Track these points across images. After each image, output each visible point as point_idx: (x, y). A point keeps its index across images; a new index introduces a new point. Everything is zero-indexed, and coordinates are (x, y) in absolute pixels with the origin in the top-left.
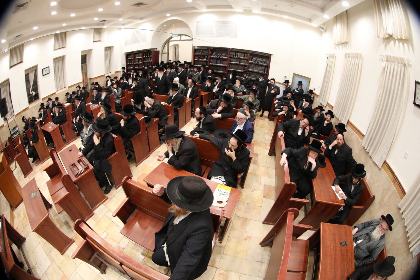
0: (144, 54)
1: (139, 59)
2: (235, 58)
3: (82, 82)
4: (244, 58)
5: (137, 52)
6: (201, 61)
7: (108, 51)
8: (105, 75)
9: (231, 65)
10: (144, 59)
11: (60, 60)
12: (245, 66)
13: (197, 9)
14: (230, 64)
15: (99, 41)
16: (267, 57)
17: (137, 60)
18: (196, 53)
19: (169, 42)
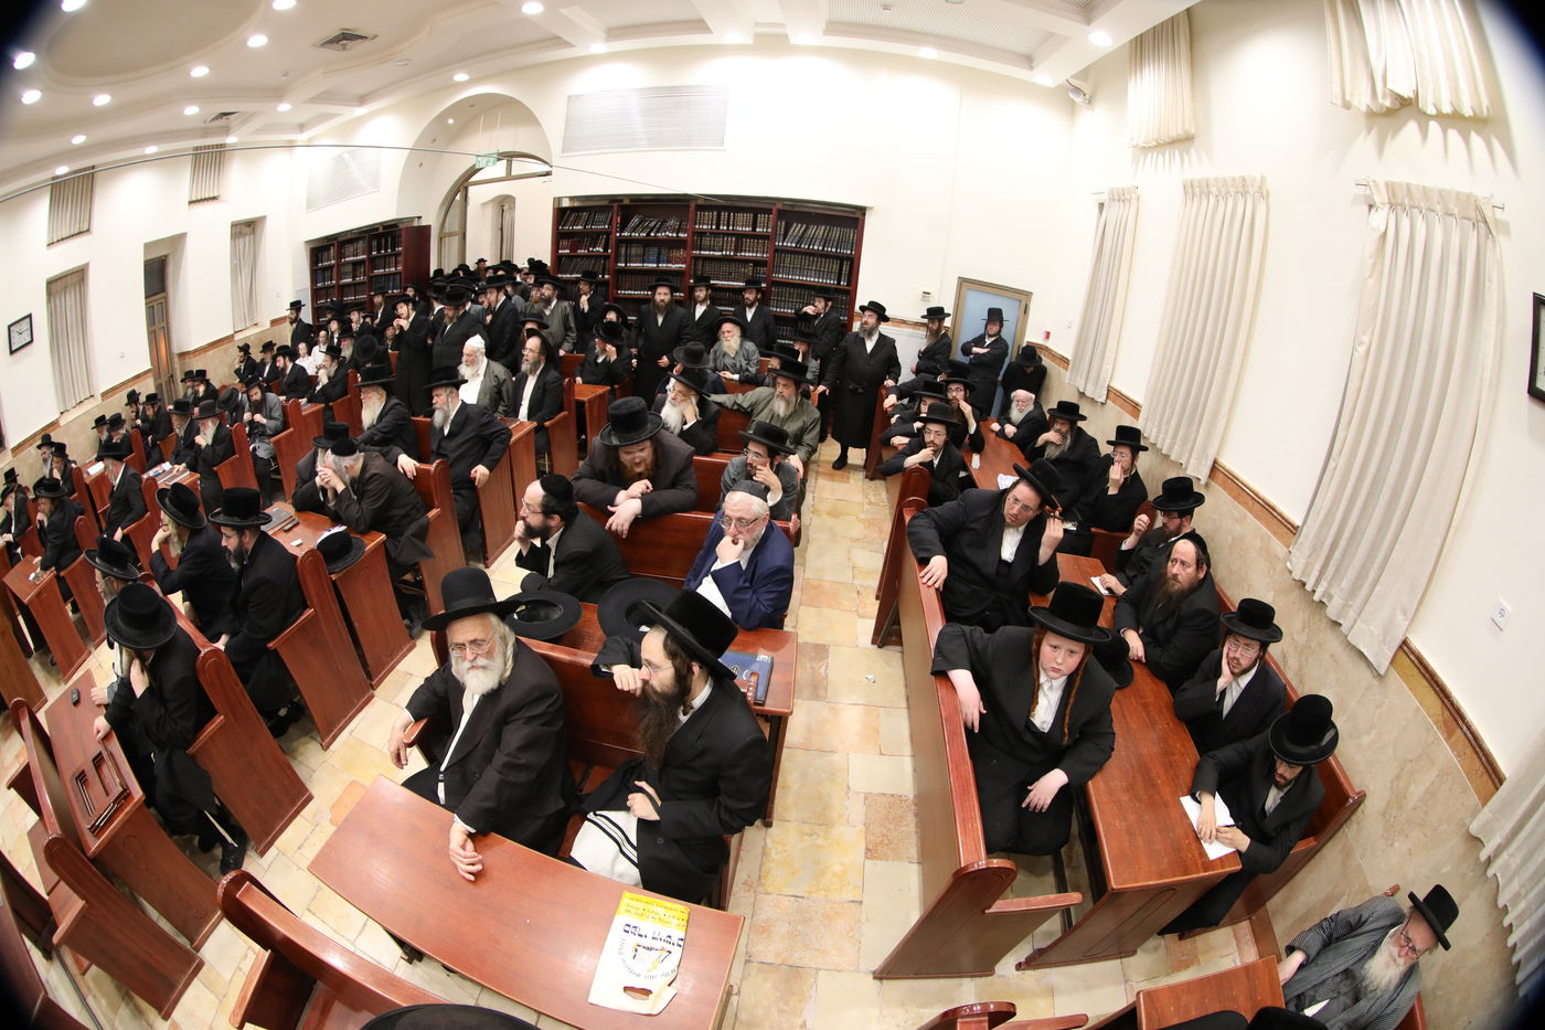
0: (375, 243)
1: (356, 264)
2: (716, 234)
3: (149, 371)
4: (754, 229)
5: (349, 236)
6: (582, 256)
7: (247, 238)
8: (232, 336)
9: (700, 262)
10: (373, 263)
11: (68, 286)
12: (758, 263)
13: (567, 45)
14: (697, 258)
15: (214, 198)
16: (850, 220)
17: (349, 269)
18: (564, 225)
19: (466, 189)
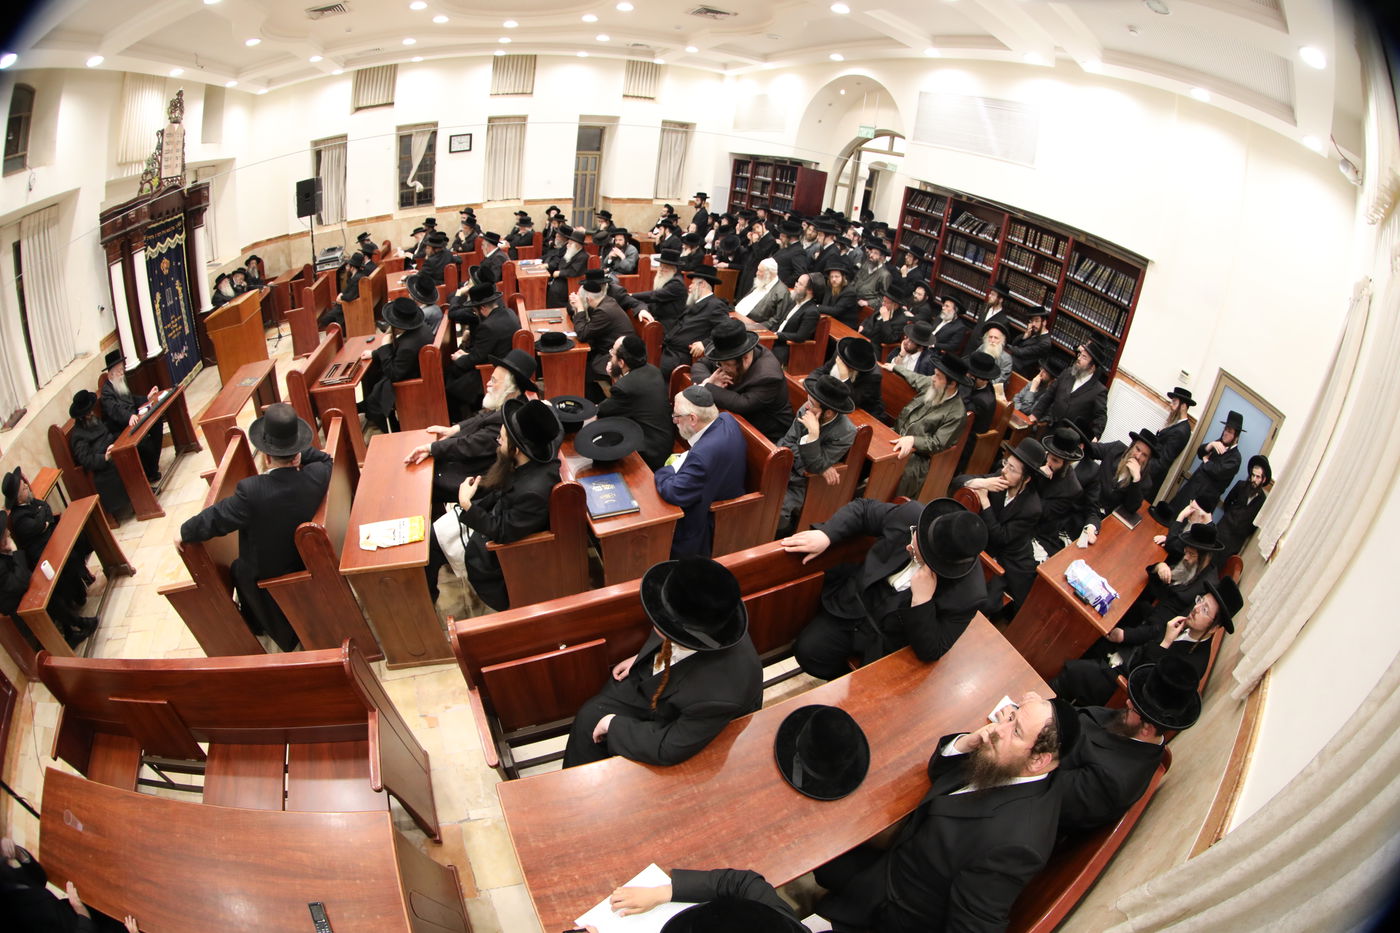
0: (779, 172)
1: (765, 183)
2: (1022, 248)
4: (1054, 254)
5: (765, 161)
6: (921, 235)
7: (680, 135)
8: (651, 199)
9: (1006, 271)
10: (777, 187)
12: (1051, 288)
14: (1004, 266)
17: (759, 185)
18: (912, 203)
19: (860, 152)
